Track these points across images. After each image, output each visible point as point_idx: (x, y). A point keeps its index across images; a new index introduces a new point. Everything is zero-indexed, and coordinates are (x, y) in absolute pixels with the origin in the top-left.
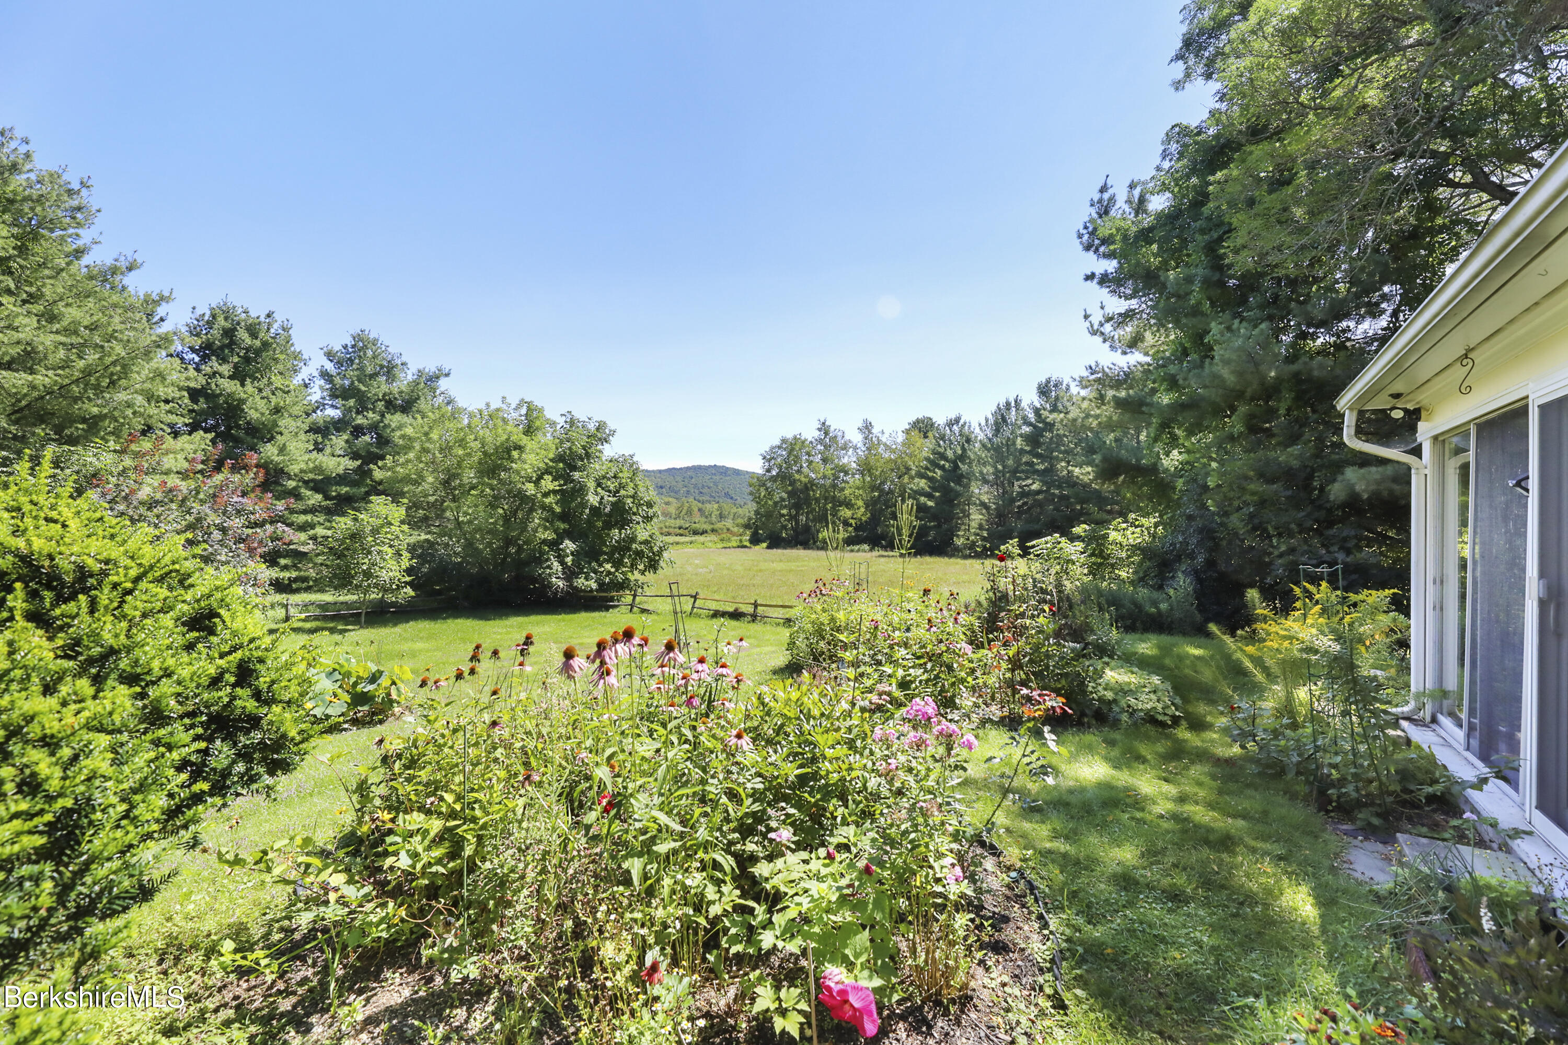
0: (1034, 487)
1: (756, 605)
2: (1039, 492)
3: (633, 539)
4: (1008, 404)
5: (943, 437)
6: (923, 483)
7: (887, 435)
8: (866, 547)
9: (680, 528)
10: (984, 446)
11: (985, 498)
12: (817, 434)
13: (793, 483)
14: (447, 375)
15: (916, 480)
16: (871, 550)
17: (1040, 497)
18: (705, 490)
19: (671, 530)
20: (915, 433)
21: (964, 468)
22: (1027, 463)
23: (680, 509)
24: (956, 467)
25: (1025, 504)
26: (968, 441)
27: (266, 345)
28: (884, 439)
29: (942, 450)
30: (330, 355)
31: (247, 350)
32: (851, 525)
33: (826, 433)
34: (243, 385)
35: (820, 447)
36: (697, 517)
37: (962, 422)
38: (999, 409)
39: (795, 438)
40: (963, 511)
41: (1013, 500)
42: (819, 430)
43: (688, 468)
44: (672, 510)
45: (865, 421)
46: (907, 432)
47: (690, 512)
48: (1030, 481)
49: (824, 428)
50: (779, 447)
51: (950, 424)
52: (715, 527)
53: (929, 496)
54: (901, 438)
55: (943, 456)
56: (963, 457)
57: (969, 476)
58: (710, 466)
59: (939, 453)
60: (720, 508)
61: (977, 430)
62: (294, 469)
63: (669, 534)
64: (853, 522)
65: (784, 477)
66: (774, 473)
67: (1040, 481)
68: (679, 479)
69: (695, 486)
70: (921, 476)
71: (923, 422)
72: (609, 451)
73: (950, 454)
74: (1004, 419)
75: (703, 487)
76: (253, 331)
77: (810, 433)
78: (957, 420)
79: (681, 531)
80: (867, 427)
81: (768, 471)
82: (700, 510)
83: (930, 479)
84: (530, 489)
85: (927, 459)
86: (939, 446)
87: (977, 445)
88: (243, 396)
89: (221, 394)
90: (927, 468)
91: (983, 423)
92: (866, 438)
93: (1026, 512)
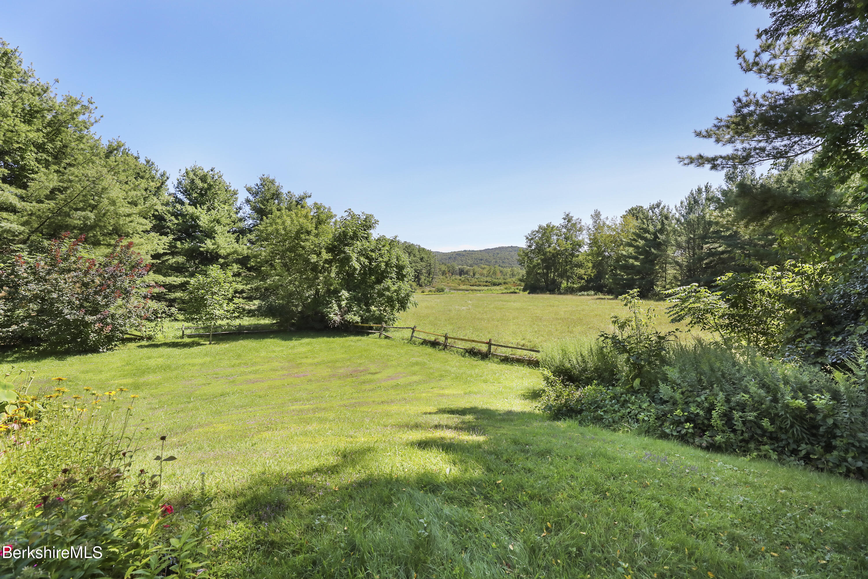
0: (720, 249)
1: (446, 338)
2: (723, 253)
3: (388, 289)
4: (699, 191)
5: (646, 218)
6: (631, 250)
7: (610, 219)
8: (593, 293)
9: (486, 282)
10: (678, 220)
11: (679, 260)
12: (562, 222)
13: (544, 254)
14: (310, 197)
15: (627, 248)
16: (596, 294)
17: (725, 256)
18: (506, 261)
19: (481, 283)
20: (630, 217)
21: (662, 237)
22: (714, 232)
23: (489, 271)
24: (656, 237)
25: (711, 262)
26: (667, 218)
27: (210, 187)
28: (607, 223)
29: (645, 226)
30: (249, 190)
31: (201, 190)
32: (584, 279)
33: (569, 221)
34: (196, 208)
35: (564, 230)
36: (499, 275)
37: (662, 206)
38: (693, 194)
39: (548, 226)
40: (662, 268)
41: (701, 259)
42: (565, 219)
43: (496, 249)
44: (485, 272)
45: (596, 211)
46: (624, 217)
47: (495, 273)
48: (717, 245)
49: (568, 218)
50: (537, 232)
51: (652, 208)
52: (506, 281)
53: (636, 258)
54: (619, 221)
55: (646, 231)
56: (662, 231)
57: (666, 243)
58: (509, 247)
59: (643, 229)
60: (512, 271)
61: (674, 211)
62: (222, 252)
63: (480, 285)
64: (586, 277)
65: (540, 250)
66: (533, 247)
67: (725, 244)
68: (491, 255)
69: (500, 258)
70: (630, 245)
71: (636, 209)
72: (375, 234)
73: (651, 228)
74: (696, 202)
75: (505, 259)
76: (203, 179)
77: (558, 221)
78: (658, 205)
79: (487, 284)
80: (597, 215)
81: (530, 246)
82: (501, 272)
83: (637, 247)
84: (314, 258)
85: (634, 233)
86: (644, 223)
87: (674, 222)
88: (198, 214)
89: (187, 214)
90: (634, 240)
91: (679, 205)
92: (595, 222)
93: (712, 267)
